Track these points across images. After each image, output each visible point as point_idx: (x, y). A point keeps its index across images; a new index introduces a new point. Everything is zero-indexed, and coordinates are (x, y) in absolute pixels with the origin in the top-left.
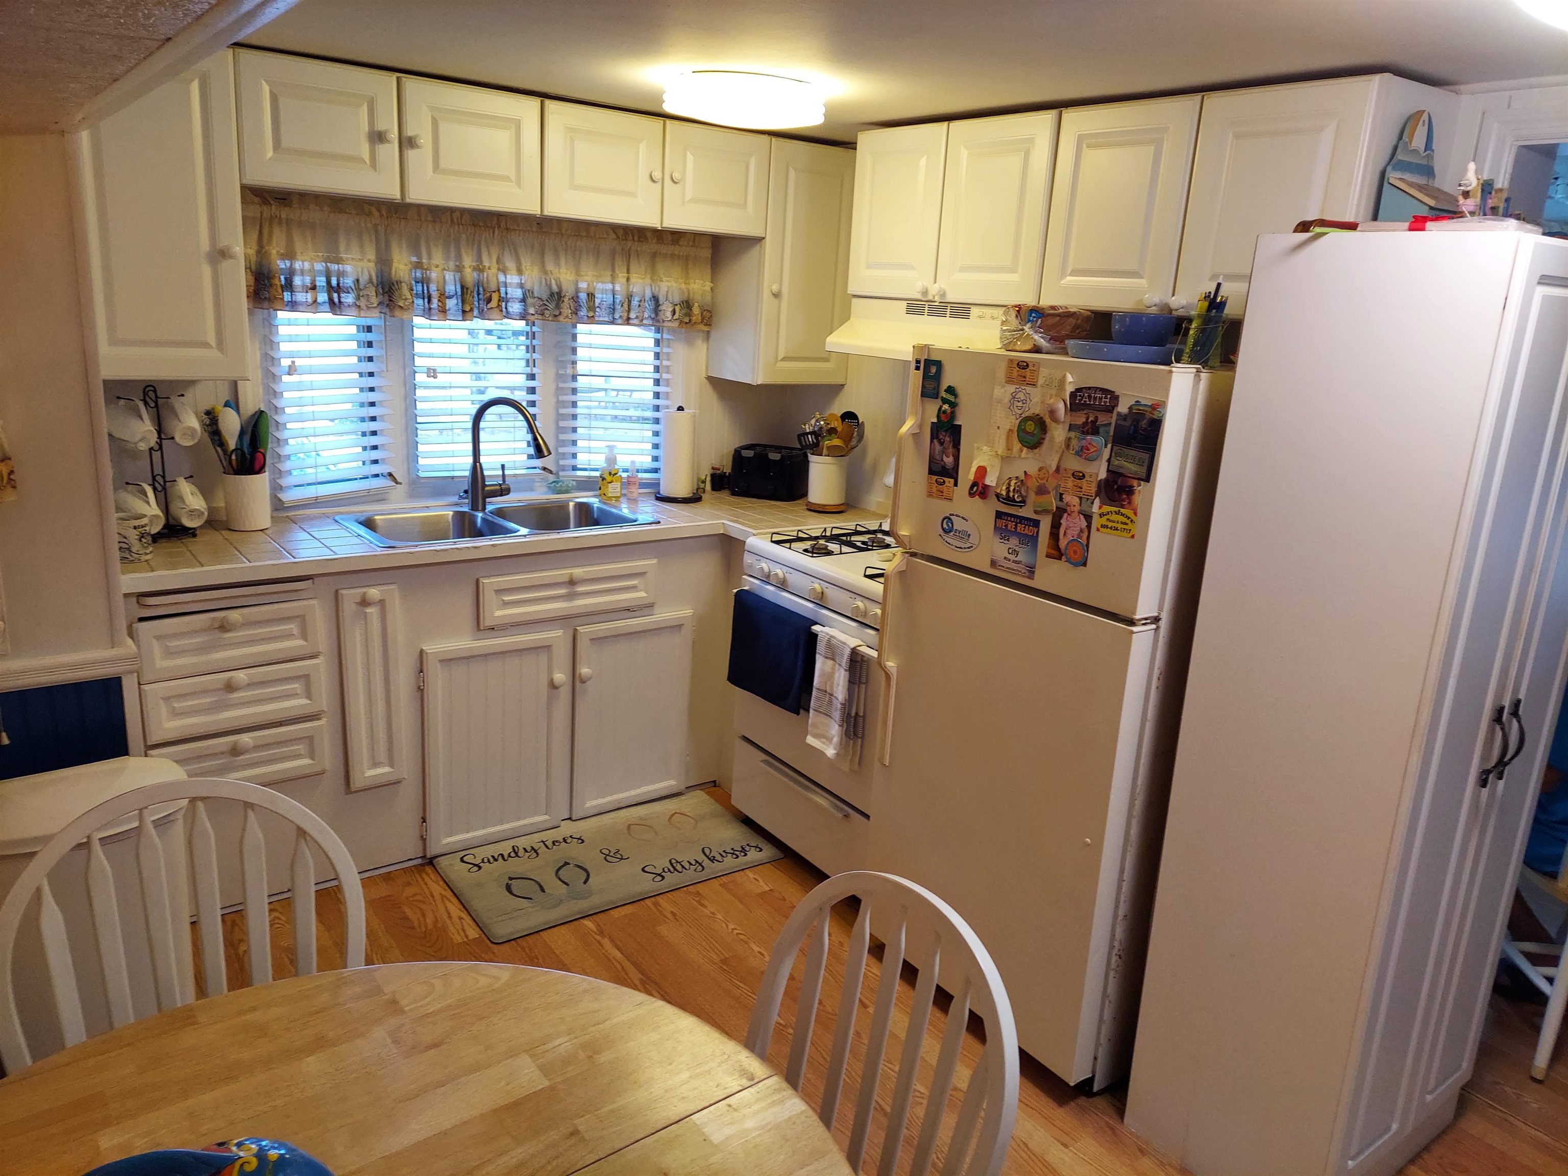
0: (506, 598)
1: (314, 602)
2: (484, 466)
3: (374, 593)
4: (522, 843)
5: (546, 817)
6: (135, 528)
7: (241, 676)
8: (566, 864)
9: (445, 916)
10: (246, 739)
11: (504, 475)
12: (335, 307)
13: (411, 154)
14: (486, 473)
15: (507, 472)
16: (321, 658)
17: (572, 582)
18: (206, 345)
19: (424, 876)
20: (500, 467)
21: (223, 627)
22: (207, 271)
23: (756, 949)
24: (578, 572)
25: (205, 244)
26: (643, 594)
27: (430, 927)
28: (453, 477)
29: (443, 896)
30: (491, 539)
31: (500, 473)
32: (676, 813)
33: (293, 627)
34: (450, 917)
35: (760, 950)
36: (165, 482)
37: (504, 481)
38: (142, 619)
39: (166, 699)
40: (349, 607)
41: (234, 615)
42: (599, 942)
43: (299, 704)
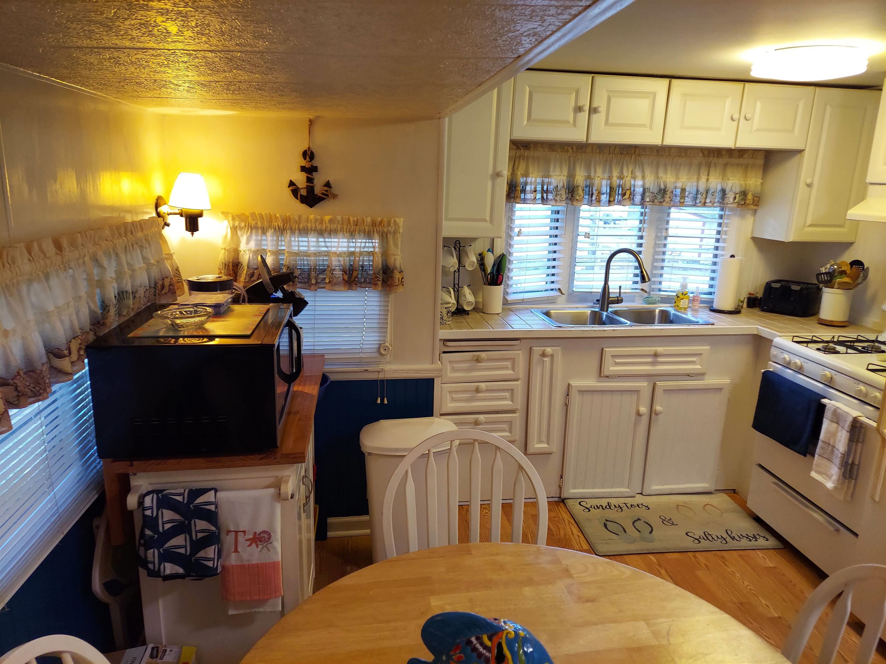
0: (617, 361)
1: (520, 352)
2: (610, 287)
3: (549, 350)
4: (613, 501)
5: (628, 490)
6: (446, 308)
7: (483, 385)
8: (639, 519)
9: (570, 533)
10: (482, 417)
11: (620, 292)
12: (544, 201)
13: (594, 117)
14: (610, 291)
15: (622, 291)
16: (520, 381)
17: (656, 355)
18: (485, 220)
19: (559, 507)
20: (619, 287)
21: (478, 360)
22: (490, 183)
23: (764, 602)
24: (660, 349)
25: (491, 171)
26: (698, 367)
27: (562, 536)
28: (591, 292)
29: (569, 522)
30: (612, 326)
31: (618, 291)
32: (708, 504)
33: (508, 364)
34: (573, 534)
35: (766, 603)
36: (459, 287)
37: (620, 295)
38: (444, 352)
39: (450, 392)
40: (536, 357)
41: (483, 355)
42: (659, 571)
43: (507, 403)
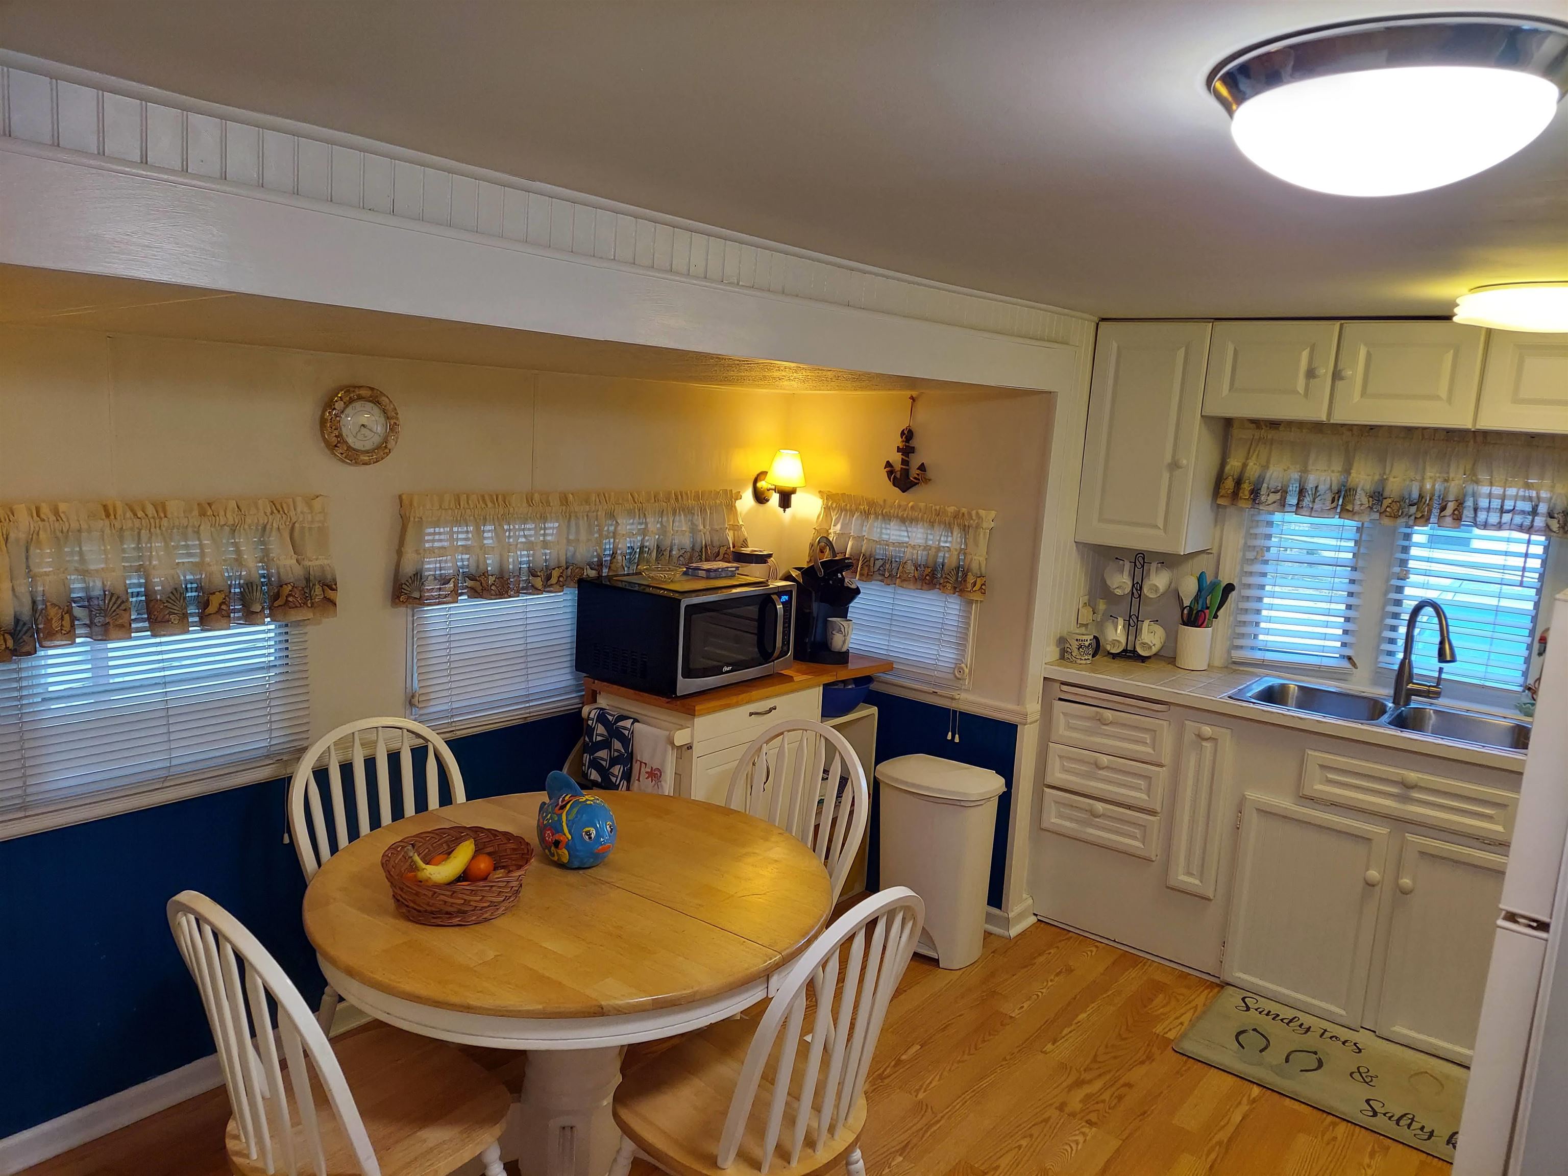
0: (1330, 776)
1: (1165, 723)
2: (1414, 664)
3: (1207, 730)
4: (1307, 1020)
5: (1343, 1012)
6: (1077, 640)
7: (1105, 760)
8: (1315, 1053)
9: (1175, 1016)
10: (1100, 807)
11: (1439, 679)
14: (1416, 671)
15: (1444, 676)
16: (1164, 768)
17: (1408, 786)
18: (1156, 527)
20: (1438, 669)
21: (1102, 721)
22: (1166, 475)
24: (1412, 776)
25: (1168, 459)
26: (1500, 828)
31: (1436, 674)
33: (1147, 737)
34: (1177, 1018)
37: (1438, 684)
38: (1060, 699)
39: (1060, 757)
40: (1189, 736)
41: (1108, 714)
43: (1139, 796)
